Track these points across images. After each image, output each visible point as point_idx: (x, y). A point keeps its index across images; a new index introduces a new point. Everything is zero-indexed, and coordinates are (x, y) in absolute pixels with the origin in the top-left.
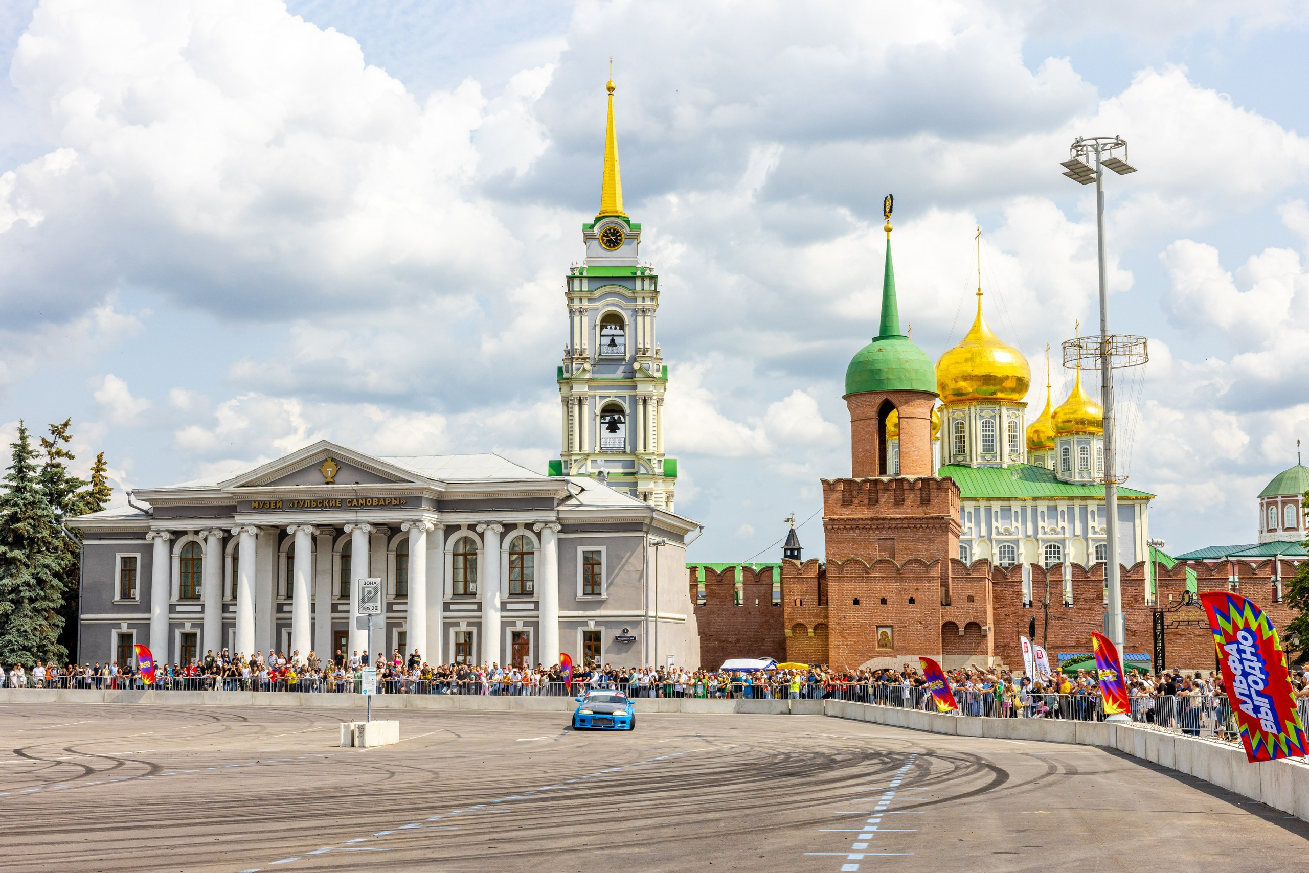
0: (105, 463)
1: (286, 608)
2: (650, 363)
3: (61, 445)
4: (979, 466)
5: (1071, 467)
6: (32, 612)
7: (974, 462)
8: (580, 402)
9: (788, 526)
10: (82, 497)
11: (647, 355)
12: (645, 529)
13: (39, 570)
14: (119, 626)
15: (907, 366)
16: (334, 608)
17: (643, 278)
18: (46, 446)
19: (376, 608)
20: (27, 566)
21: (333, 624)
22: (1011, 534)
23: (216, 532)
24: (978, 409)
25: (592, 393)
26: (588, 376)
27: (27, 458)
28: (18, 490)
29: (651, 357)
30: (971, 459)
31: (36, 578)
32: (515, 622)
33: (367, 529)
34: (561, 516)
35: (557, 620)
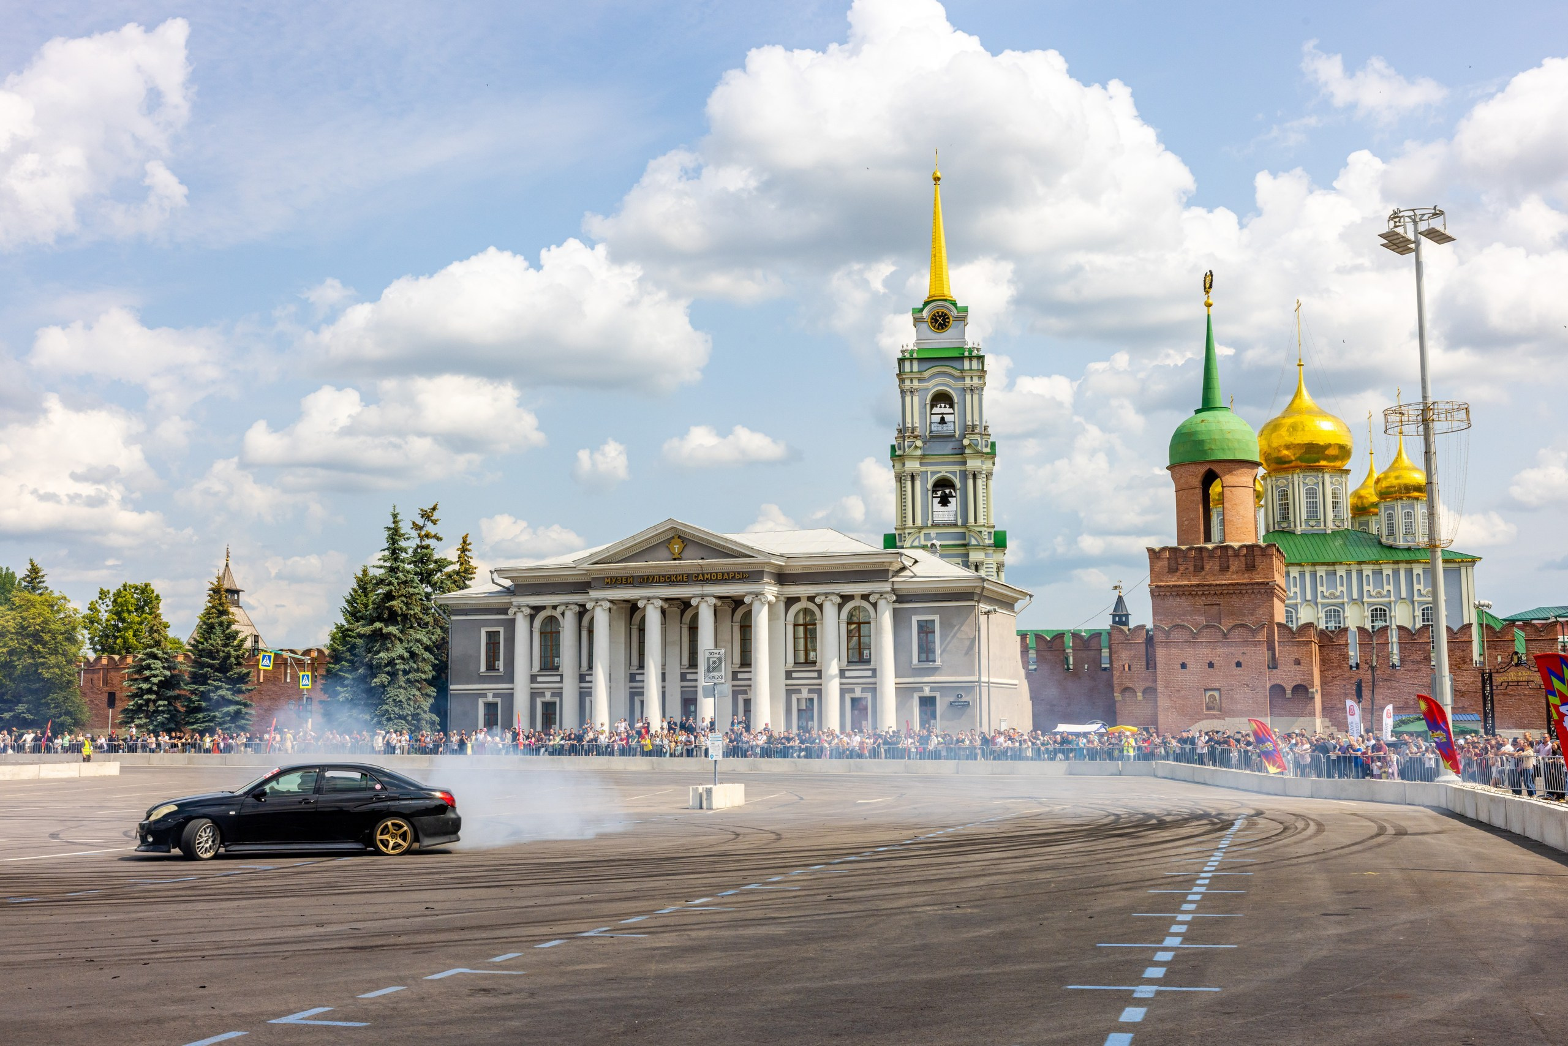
0: (470, 544)
1: (638, 678)
2: (979, 439)
3: (430, 528)
4: (1303, 532)
5: (1396, 531)
6: (406, 684)
7: (1299, 528)
8: (913, 477)
9: (1116, 593)
10: (449, 576)
11: (976, 431)
12: (976, 598)
13: (412, 644)
14: (485, 696)
15: (1229, 436)
16: (683, 677)
17: (971, 358)
18: (416, 529)
19: (721, 677)
20: (401, 641)
21: (682, 692)
22: (1336, 598)
23: (572, 607)
24: (1301, 476)
25: (924, 469)
26: (919, 452)
27: (400, 540)
28: (392, 570)
29: (980, 433)
30: (1295, 526)
31: (409, 652)
32: (854, 689)
33: (712, 602)
34: (895, 587)
35: (893, 686)
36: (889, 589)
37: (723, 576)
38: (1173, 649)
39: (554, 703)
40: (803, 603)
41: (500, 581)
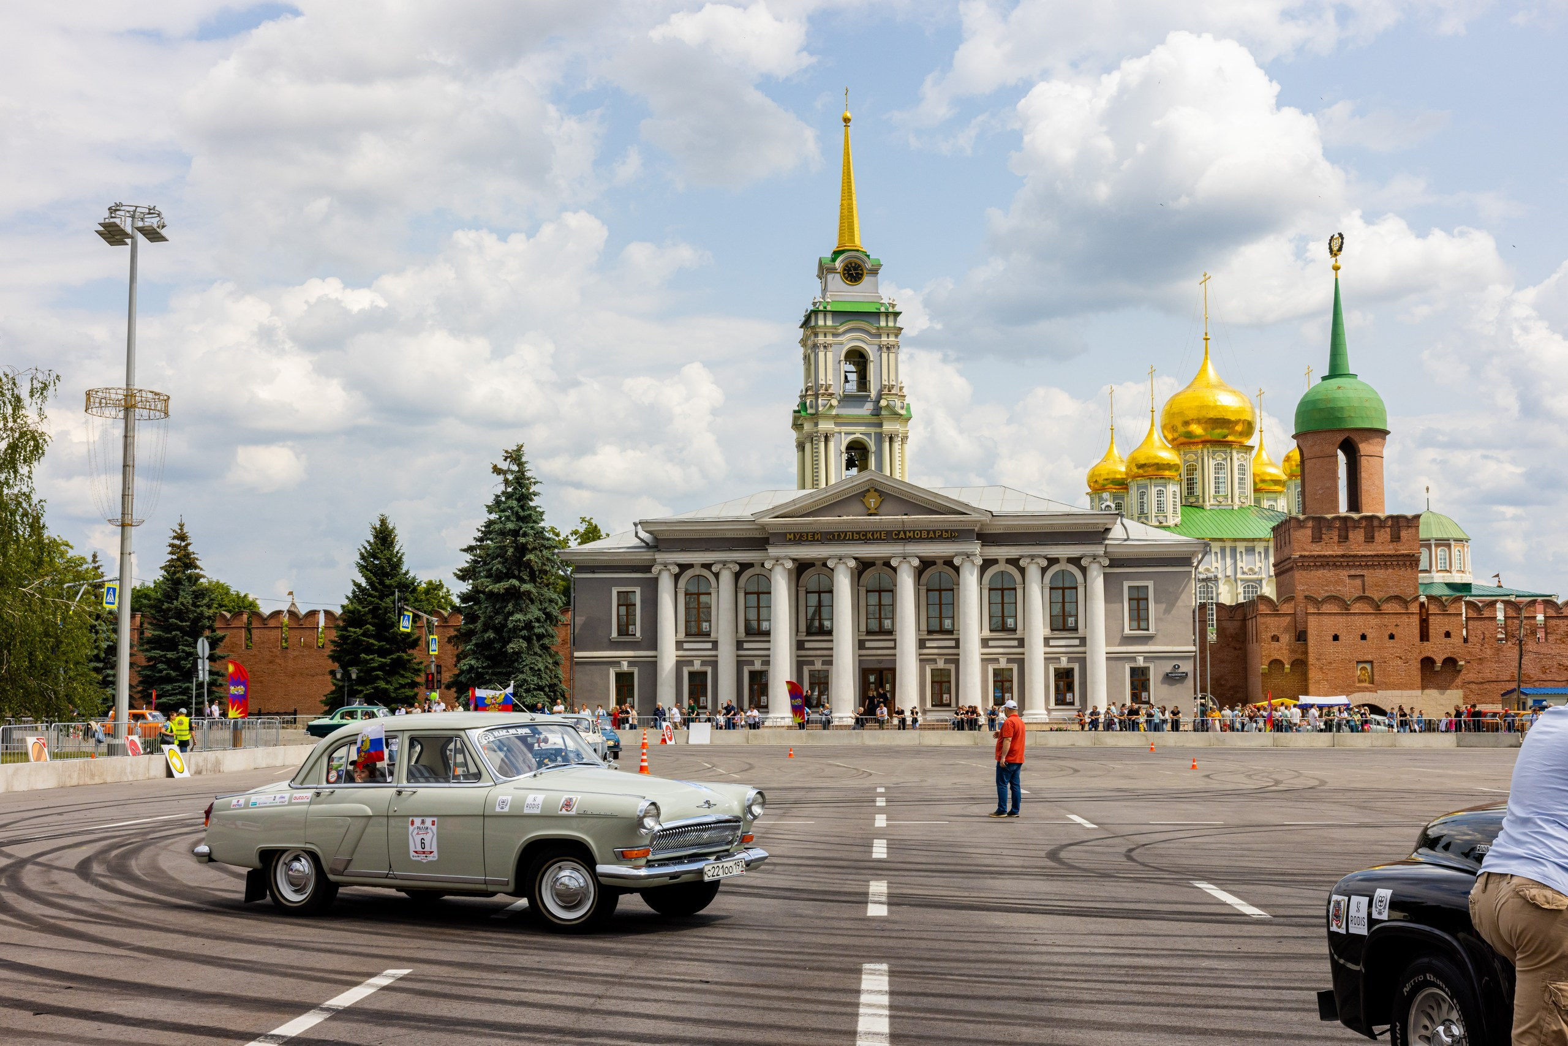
1: (808, 645)
2: (896, 400)
4: (1212, 507)
6: (541, 650)
7: (1207, 503)
8: (826, 439)
11: (893, 392)
12: (1193, 564)
13: (546, 605)
14: (617, 664)
15: (1367, 404)
17: (886, 314)
21: (859, 661)
22: (1255, 573)
23: (731, 566)
24: (1210, 451)
26: (834, 412)
29: (896, 394)
30: (1204, 501)
31: (544, 613)
32: (1059, 658)
33: (916, 562)
34: (1108, 550)
35: (1104, 656)
36: (1102, 553)
37: (928, 534)
38: (1326, 620)
39: (705, 673)
40: (1002, 567)
41: (643, 534)
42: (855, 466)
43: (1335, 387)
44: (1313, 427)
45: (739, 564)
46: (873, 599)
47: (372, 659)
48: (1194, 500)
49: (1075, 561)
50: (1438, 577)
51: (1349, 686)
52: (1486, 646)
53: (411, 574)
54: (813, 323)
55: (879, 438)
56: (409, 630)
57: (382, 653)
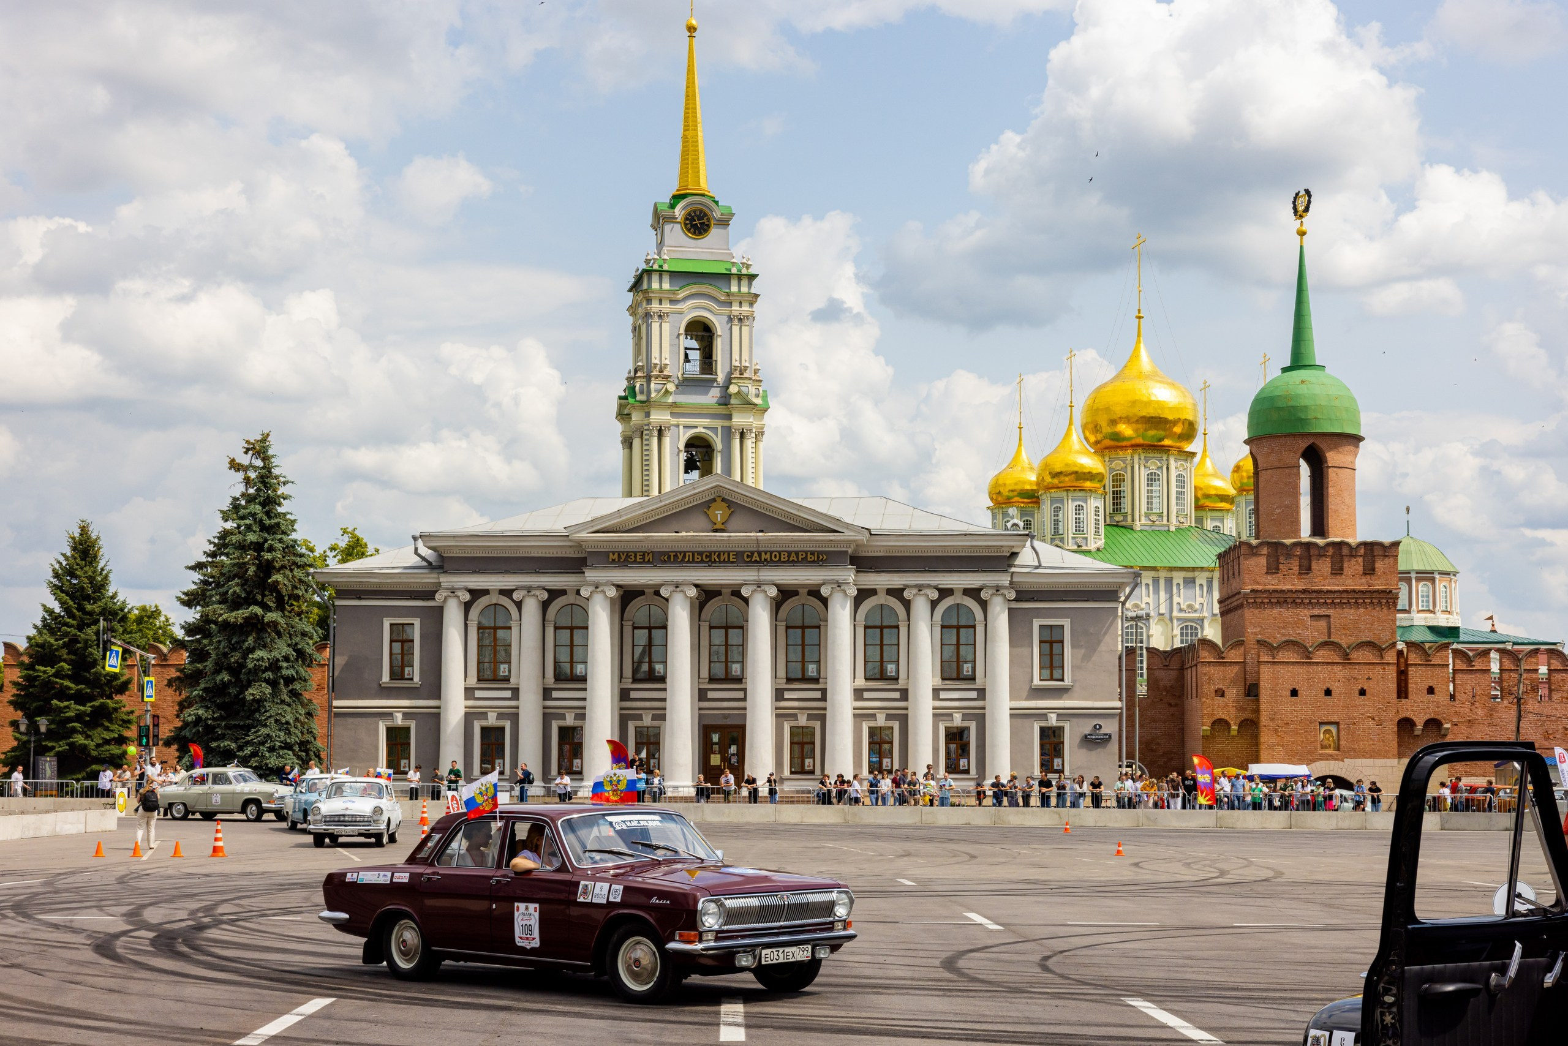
1: (633, 695)
2: (750, 386)
4: (1143, 528)
6: (290, 697)
7: (1138, 523)
8: (660, 432)
11: (746, 375)
14: (388, 716)
16: (703, 694)
17: (738, 277)
22: (1195, 611)
24: (1142, 458)
29: (750, 379)
30: (1133, 520)
31: (294, 650)
32: (951, 715)
33: (773, 592)
34: (1014, 580)
35: (1008, 712)
36: (1007, 583)
37: (789, 557)
38: (1282, 670)
39: (502, 729)
40: (882, 599)
41: (425, 551)
42: (697, 468)
43: (1298, 381)
44: (1269, 430)
45: (546, 590)
46: (718, 636)
47: (67, 707)
48: (1121, 518)
49: (973, 593)
50: (1420, 619)
51: (1309, 753)
52: (1477, 704)
53: (120, 598)
54: (645, 286)
55: (728, 432)
56: (117, 670)
57: (80, 699)
